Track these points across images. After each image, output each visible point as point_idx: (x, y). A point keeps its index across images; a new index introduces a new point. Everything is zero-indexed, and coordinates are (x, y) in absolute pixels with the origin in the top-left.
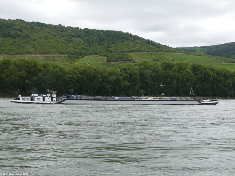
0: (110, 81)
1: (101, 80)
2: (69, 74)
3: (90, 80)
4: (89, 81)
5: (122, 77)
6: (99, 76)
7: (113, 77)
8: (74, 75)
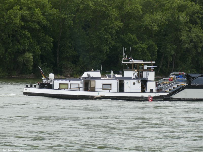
0: (147, 28)
1: (119, 23)
2: (21, 9)
3: (86, 27)
4: (83, 28)
5: (183, 15)
6: (114, 12)
7: (157, 16)
8: (38, 11)
